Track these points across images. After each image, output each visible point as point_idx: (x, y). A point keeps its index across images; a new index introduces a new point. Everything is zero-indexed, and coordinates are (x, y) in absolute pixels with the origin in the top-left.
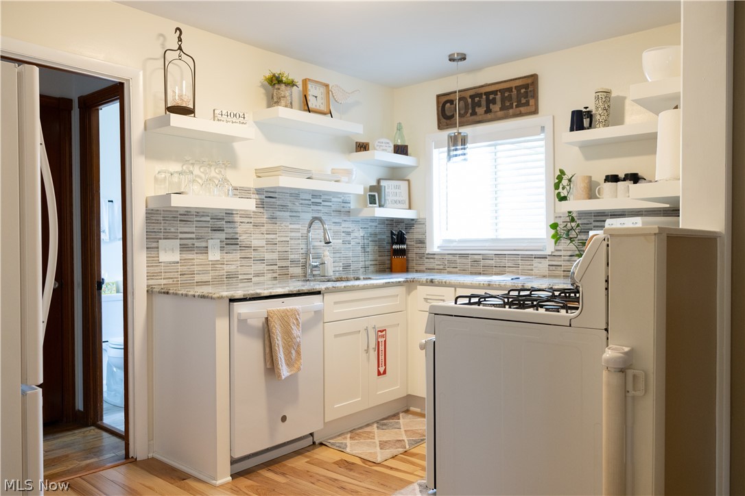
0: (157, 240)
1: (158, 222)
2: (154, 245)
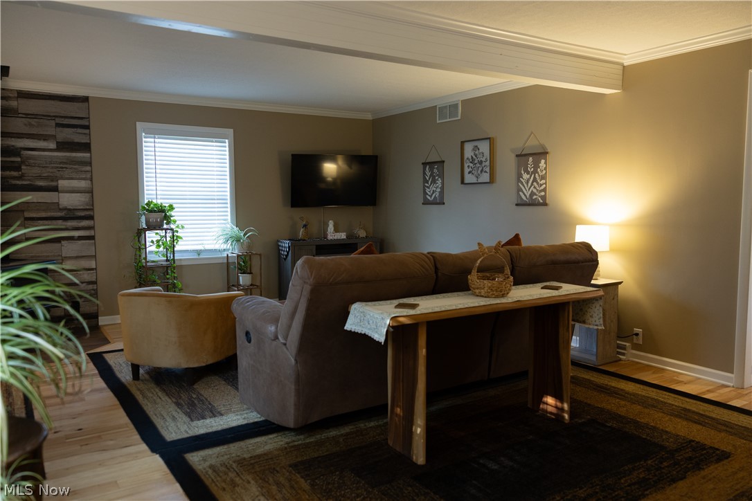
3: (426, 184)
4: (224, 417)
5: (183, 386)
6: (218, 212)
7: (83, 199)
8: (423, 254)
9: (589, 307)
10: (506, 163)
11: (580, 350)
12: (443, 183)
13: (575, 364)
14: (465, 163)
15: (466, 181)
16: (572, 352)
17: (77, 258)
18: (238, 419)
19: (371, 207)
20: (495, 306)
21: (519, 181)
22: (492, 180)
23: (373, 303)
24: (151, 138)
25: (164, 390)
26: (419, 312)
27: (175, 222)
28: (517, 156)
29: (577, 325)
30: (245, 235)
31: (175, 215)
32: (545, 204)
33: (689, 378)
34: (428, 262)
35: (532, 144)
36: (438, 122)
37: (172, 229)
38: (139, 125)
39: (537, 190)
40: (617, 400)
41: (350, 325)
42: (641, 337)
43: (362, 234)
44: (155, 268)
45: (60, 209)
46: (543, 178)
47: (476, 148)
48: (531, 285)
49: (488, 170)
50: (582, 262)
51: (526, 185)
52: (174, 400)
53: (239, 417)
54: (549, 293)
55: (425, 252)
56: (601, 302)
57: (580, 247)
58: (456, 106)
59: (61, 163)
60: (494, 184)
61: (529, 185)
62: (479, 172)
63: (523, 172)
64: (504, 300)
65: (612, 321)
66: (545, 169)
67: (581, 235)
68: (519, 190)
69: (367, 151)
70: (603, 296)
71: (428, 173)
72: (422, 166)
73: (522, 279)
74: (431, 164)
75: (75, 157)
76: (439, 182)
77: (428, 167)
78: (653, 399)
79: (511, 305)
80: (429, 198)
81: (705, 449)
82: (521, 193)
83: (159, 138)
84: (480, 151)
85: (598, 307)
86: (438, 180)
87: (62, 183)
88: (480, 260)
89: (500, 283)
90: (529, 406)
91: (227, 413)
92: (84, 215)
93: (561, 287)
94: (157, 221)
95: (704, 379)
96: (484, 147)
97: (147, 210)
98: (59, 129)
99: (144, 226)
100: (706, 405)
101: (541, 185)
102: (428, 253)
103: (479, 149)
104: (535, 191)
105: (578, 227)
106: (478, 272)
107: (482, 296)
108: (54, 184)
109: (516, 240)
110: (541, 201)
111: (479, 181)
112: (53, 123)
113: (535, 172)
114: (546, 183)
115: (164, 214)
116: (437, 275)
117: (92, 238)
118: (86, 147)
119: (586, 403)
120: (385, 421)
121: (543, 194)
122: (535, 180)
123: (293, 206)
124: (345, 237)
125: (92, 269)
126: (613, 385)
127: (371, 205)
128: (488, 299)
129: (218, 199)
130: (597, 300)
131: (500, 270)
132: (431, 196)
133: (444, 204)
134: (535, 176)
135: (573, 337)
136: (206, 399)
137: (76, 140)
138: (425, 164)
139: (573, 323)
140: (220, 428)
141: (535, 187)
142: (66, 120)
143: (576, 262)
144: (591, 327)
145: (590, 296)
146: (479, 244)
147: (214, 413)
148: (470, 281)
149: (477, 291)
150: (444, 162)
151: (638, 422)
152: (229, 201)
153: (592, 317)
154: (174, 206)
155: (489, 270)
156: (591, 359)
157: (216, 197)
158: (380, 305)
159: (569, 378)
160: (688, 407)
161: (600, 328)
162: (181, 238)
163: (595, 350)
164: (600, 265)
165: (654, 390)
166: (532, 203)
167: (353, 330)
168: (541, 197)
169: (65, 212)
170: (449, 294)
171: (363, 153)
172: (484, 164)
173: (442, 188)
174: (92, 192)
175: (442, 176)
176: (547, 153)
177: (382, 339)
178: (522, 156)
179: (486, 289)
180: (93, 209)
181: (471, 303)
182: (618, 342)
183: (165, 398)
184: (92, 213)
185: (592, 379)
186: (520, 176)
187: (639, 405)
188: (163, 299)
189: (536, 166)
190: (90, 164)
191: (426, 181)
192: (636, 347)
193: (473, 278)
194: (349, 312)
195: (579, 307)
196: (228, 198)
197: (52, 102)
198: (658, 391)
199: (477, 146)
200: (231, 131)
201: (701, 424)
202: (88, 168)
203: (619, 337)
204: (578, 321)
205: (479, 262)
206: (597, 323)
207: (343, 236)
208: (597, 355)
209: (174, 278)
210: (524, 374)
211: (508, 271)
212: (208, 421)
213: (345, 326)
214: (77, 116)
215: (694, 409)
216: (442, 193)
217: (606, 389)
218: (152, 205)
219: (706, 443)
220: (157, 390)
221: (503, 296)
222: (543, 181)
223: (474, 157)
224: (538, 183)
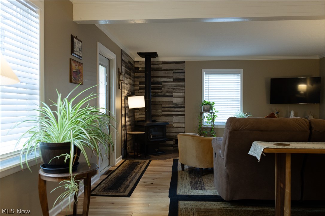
4: (205, 191)
5: (198, 176)
6: (235, 106)
7: (181, 100)
17: (178, 122)
18: (210, 193)
23: (265, 142)
24: (207, 75)
25: (190, 176)
27: (215, 109)
30: (246, 116)
31: (215, 106)
37: (213, 112)
38: (203, 70)
41: (251, 152)
44: (207, 128)
45: (173, 104)
52: (191, 180)
53: (211, 192)
59: (175, 86)
75: (179, 84)
83: (211, 75)
87: (175, 94)
91: (207, 189)
92: (182, 106)
94: (207, 109)
97: (204, 104)
98: (174, 74)
99: (203, 111)
108: (172, 94)
112: (172, 72)
115: (210, 106)
117: (184, 115)
118: (183, 80)
123: (271, 103)
125: (183, 127)
129: (235, 100)
136: (203, 182)
137: (180, 78)
140: (200, 194)
142: (177, 70)
147: (203, 188)
152: (240, 101)
154: (215, 103)
157: (234, 99)
162: (217, 116)
167: (252, 155)
169: (175, 105)
171: (314, 76)
174: (185, 97)
177: (259, 159)
180: (184, 104)
183: (188, 179)
184: (184, 106)
188: (191, 137)
190: (184, 86)
194: (251, 146)
196: (240, 99)
197: (172, 64)
200: (242, 70)
202: (184, 88)
209: (213, 133)
212: (197, 191)
213: (249, 152)
214: (181, 68)
218: (206, 103)
220: (187, 175)
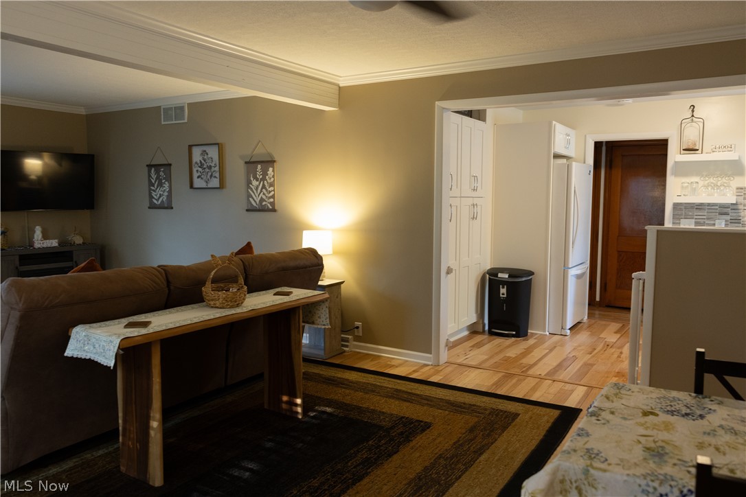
0: (679, 219)
1: (681, 210)
2: (678, 221)
3: (152, 188)
8: (153, 268)
9: (317, 309)
10: (236, 170)
11: (309, 346)
12: (170, 187)
13: (307, 360)
14: (193, 167)
15: (196, 185)
16: (304, 349)
19: (89, 211)
20: (231, 317)
21: (248, 187)
22: (222, 186)
23: (99, 324)
26: (151, 331)
28: (246, 163)
29: (307, 326)
32: (274, 210)
33: (400, 361)
34: (160, 276)
35: (259, 152)
36: (163, 123)
39: (266, 197)
40: (343, 390)
41: (71, 351)
42: (360, 329)
43: (78, 240)
46: (272, 185)
47: (204, 153)
48: (264, 292)
49: (217, 175)
50: (310, 267)
51: (255, 192)
54: (281, 299)
55: (155, 265)
56: (327, 304)
57: (307, 253)
58: (182, 108)
60: (224, 190)
61: (259, 191)
62: (209, 177)
63: (252, 179)
64: (238, 310)
65: (336, 318)
66: (273, 176)
67: (308, 241)
68: (249, 196)
69: (81, 149)
70: (328, 298)
71: (154, 176)
72: (146, 169)
73: (256, 286)
74: (157, 167)
76: (166, 185)
77: (153, 169)
78: (372, 384)
79: (245, 315)
80: (155, 202)
81: (412, 423)
82: (251, 199)
84: (209, 156)
85: (324, 309)
86: (164, 183)
88: (214, 271)
89: (234, 294)
90: (265, 407)
93: (291, 293)
95: (412, 362)
96: (213, 153)
100: (413, 384)
101: (270, 192)
102: (159, 266)
103: (207, 154)
104: (264, 197)
105: (305, 233)
106: (212, 283)
107: (217, 307)
109: (248, 248)
110: (271, 208)
111: (210, 186)
113: (264, 179)
114: (274, 190)
116: (169, 290)
119: (316, 397)
120: (116, 446)
121: (272, 200)
122: (264, 187)
124: (57, 245)
126: (339, 376)
127: (87, 209)
128: (223, 310)
130: (323, 302)
131: (233, 279)
132: (157, 200)
133: (172, 208)
134: (264, 182)
135: (304, 335)
138: (150, 166)
139: (304, 324)
141: (264, 194)
143: (305, 267)
144: (319, 327)
145: (319, 299)
146: (212, 256)
148: (204, 293)
149: (212, 303)
150: (170, 165)
151: (361, 407)
153: (319, 317)
155: (224, 281)
156: (319, 353)
158: (106, 326)
159: (302, 374)
160: (399, 388)
161: (327, 327)
163: (323, 345)
164: (325, 267)
165: (373, 376)
166: (262, 209)
167: (75, 356)
168: (271, 203)
170: (183, 308)
171: (77, 151)
172: (213, 169)
173: (170, 192)
175: (169, 179)
176: (274, 161)
177: (111, 364)
178: (251, 164)
179: (221, 300)
181: (207, 315)
182: (342, 336)
185: (321, 373)
186: (249, 182)
187: (361, 392)
189: (265, 173)
191: (151, 184)
192: (358, 339)
193: (207, 289)
194: (69, 337)
195: (307, 311)
198: (376, 376)
199: (205, 151)
201: (409, 402)
203: (343, 332)
204: (308, 323)
205: (213, 273)
206: (324, 323)
207: (54, 243)
208: (324, 350)
210: (260, 376)
211: (241, 281)
213: (65, 352)
215: (404, 389)
216: (170, 196)
217: (333, 381)
219: (413, 417)
221: (238, 306)
222: (272, 188)
223: (203, 162)
224: (267, 190)
